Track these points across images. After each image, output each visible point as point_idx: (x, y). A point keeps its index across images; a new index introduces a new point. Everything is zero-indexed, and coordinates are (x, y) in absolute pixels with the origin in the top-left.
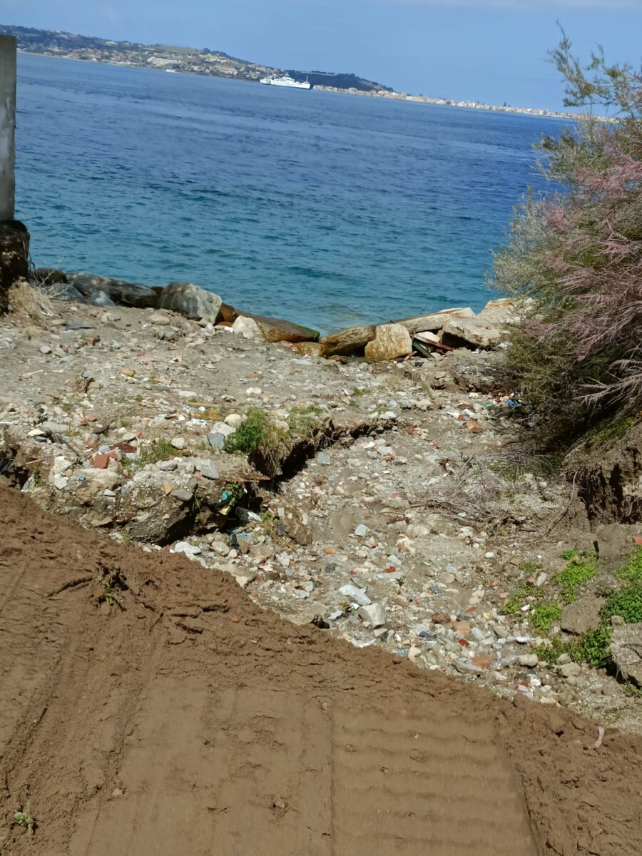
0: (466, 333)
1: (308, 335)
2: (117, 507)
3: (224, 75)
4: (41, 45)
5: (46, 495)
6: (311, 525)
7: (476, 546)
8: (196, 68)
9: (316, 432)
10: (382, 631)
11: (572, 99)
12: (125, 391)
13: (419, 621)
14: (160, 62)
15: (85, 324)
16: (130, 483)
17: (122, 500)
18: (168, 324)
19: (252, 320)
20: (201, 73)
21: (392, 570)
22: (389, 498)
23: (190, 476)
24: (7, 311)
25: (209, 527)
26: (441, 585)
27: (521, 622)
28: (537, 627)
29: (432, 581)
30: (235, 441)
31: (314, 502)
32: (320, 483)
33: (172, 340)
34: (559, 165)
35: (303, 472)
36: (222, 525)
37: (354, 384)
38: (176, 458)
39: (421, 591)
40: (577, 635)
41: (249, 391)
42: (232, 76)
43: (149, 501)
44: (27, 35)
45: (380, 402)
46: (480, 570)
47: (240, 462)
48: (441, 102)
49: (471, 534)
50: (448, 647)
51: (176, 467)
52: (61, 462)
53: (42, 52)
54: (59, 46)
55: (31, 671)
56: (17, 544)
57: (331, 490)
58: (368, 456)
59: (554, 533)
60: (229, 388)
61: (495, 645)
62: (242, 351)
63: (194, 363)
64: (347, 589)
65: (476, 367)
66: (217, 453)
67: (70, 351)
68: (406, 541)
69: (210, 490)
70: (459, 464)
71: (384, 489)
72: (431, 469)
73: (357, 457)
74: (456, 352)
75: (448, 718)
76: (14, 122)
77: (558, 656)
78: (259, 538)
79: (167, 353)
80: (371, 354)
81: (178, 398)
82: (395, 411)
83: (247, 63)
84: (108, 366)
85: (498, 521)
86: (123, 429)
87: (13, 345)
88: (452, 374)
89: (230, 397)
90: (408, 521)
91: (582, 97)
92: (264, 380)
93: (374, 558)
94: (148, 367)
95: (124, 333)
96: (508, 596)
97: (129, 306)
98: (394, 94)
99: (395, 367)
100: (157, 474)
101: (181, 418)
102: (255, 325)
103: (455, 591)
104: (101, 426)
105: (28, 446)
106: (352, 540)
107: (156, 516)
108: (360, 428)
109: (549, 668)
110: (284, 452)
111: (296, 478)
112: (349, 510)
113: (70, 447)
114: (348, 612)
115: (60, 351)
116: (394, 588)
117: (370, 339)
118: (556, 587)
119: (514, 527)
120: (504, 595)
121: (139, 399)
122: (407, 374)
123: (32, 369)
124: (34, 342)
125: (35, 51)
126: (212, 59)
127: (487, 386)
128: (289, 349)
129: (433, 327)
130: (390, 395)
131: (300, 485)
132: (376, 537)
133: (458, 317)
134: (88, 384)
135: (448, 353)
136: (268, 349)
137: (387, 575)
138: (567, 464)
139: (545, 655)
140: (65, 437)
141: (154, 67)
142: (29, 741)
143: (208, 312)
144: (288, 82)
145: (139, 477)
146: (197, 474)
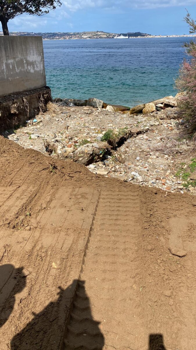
0: (171, 103)
1: (127, 109)
2: (74, 157)
3: (103, 38)
4: (53, 37)
5: (57, 155)
6: (125, 158)
7: (169, 160)
8: (95, 37)
9: (126, 134)
10: (142, 182)
11: (192, 31)
12: (77, 128)
13: (152, 179)
14: (85, 37)
15: (67, 112)
16: (77, 151)
17: (75, 155)
18: (89, 110)
19: (111, 106)
20: (97, 38)
21: (146, 167)
22: (146, 150)
23: (91, 148)
24: (47, 111)
25: (98, 160)
26: (159, 170)
27: (180, 178)
28: (184, 179)
29: (157, 170)
30: (103, 138)
31: (126, 152)
32: (127, 147)
33: (90, 114)
34: (189, 51)
35: (123, 145)
36: (101, 160)
37: (138, 120)
38: (88, 144)
39: (153, 172)
40: (194, 180)
41: (109, 125)
42: (105, 38)
43: (82, 155)
44: (50, 35)
45: (144, 124)
46: (169, 166)
47: (105, 143)
48: (165, 37)
49: (168, 157)
50: (159, 185)
51: (88, 146)
52: (60, 147)
53: (54, 39)
54: (58, 36)
55: (34, 187)
56: (33, 161)
57: (130, 149)
58: (141, 139)
59: (191, 155)
60: (104, 125)
61: (172, 184)
62: (108, 115)
63: (95, 119)
64: (133, 173)
65: (173, 112)
66: (99, 142)
67: (63, 119)
68: (150, 160)
69: (97, 151)
70: (165, 139)
71: (145, 147)
72: (158, 141)
73: (138, 140)
74: (167, 108)
75: (128, 191)
76: (44, 60)
77: (188, 186)
78: (111, 162)
79: (88, 118)
80: (144, 112)
81: (90, 129)
82: (149, 126)
83: (109, 33)
84: (73, 122)
85: (175, 153)
86: (76, 138)
87: (49, 119)
88: (166, 115)
89: (104, 127)
90: (150, 155)
91: (195, 30)
92: (113, 122)
93: (141, 165)
94: (83, 122)
95: (77, 113)
96: (177, 172)
97: (79, 106)
98: (151, 36)
99: (150, 115)
100: (83, 148)
101: (91, 134)
102: (112, 107)
103: (163, 172)
104: (70, 137)
105: (52, 144)
106: (136, 161)
107: (84, 159)
108: (139, 132)
109: (186, 189)
110: (117, 140)
111: (121, 147)
112: (135, 153)
113: (62, 143)
114: (133, 179)
115: (61, 120)
116: (146, 172)
117: (144, 108)
118: (189, 168)
119: (180, 154)
120: (175, 172)
121: (80, 130)
122: (154, 116)
123: (54, 125)
124: (54, 118)
125: (52, 39)
126: (99, 33)
127: (176, 117)
128: (120, 113)
129: (161, 102)
130: (147, 122)
131: (123, 148)
132: (142, 160)
133: (168, 99)
134: (68, 127)
135: (165, 109)
136: (115, 113)
137: (144, 169)
138: (194, 136)
139: (185, 185)
140: (61, 141)
141: (84, 38)
142: (32, 200)
143: (100, 105)
144: (122, 37)
145: (79, 149)
146: (93, 147)
